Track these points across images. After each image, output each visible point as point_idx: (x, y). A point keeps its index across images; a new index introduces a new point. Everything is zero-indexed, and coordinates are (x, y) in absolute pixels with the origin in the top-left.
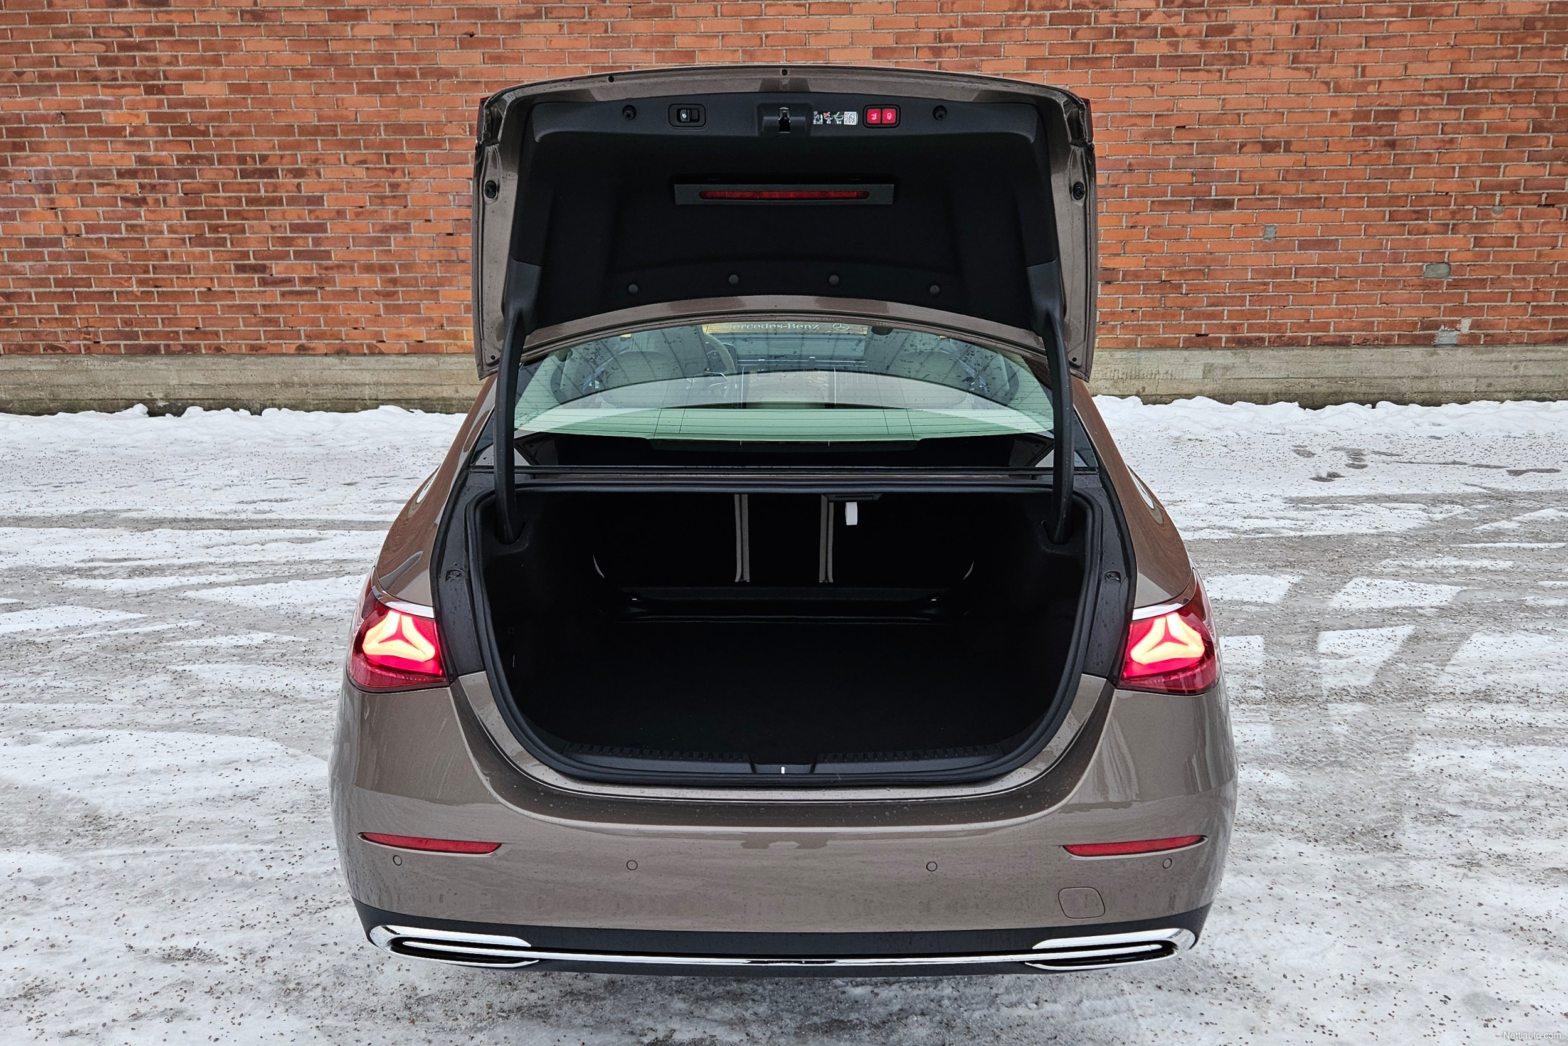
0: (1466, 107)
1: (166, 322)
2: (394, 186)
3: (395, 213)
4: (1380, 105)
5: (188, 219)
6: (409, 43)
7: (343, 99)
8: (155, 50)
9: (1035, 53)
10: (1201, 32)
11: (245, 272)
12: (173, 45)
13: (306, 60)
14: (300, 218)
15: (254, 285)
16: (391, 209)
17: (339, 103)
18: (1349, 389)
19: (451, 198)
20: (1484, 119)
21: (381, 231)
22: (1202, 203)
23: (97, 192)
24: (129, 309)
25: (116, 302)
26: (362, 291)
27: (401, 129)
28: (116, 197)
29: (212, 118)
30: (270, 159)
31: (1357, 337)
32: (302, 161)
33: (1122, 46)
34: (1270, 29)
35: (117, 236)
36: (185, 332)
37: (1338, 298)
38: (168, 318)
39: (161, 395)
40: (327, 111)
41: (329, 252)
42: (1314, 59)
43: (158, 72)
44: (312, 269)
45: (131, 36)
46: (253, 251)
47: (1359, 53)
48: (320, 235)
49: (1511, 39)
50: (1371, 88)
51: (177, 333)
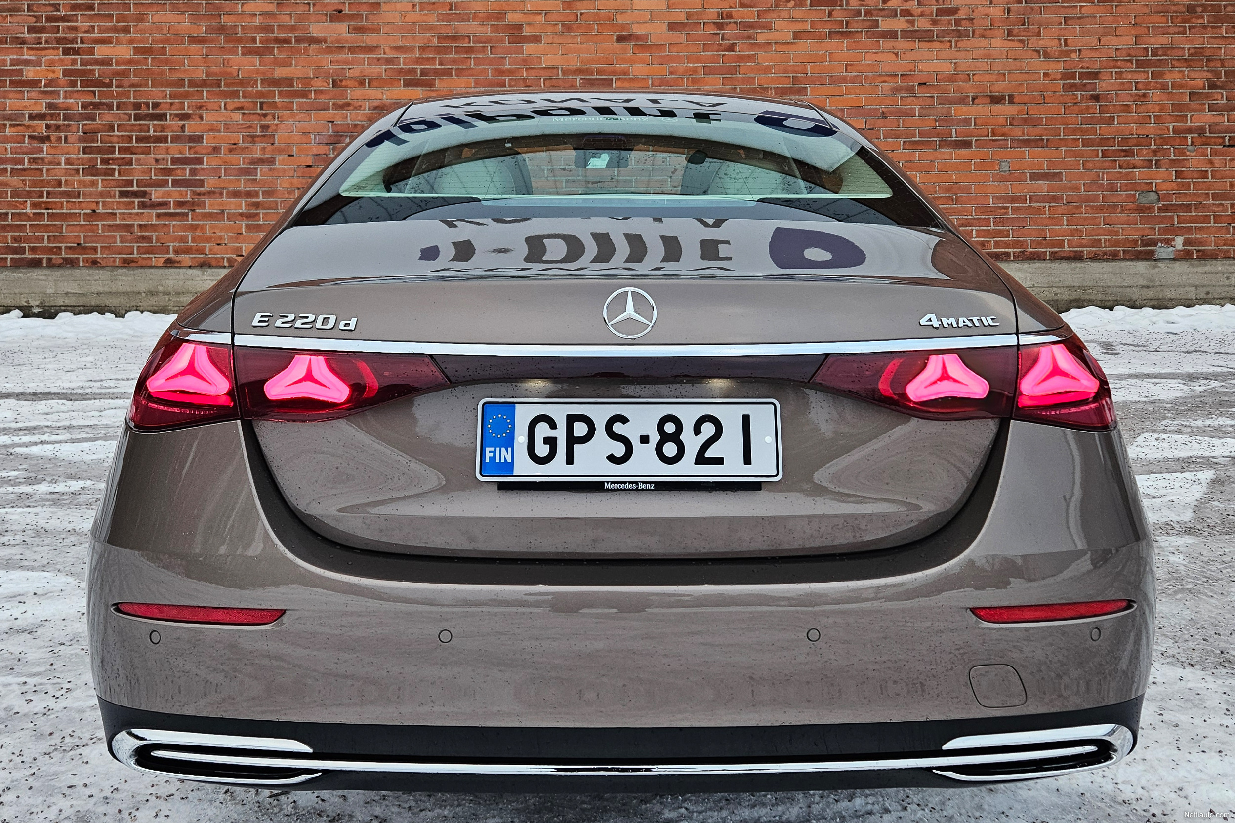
0: (1153, 69)
1: (52, 239)
2: (265, 128)
3: (264, 149)
4: (1082, 68)
5: (84, 153)
6: (288, 18)
7: (229, 60)
8: (77, 21)
9: (799, 27)
10: (932, 13)
11: (127, 197)
12: (91, 17)
13: (201, 29)
14: (181, 153)
15: (134, 208)
16: (259, 146)
17: (226, 62)
18: (1087, 297)
19: (312, 137)
20: (1168, 79)
21: (250, 164)
22: (945, 143)
23: (9, 132)
24: (21, 228)
25: (10, 221)
26: (228, 213)
27: (276, 83)
28: (24, 136)
29: (117, 73)
30: (161, 106)
31: (1089, 252)
32: (188, 107)
33: (868, 23)
34: (987, 11)
35: (19, 167)
36: (66, 248)
37: (1068, 220)
38: (54, 236)
39: (37, 303)
40: (214, 68)
41: (202, 181)
42: (1025, 33)
43: (77, 38)
44: (187, 194)
45: (59, 11)
46: (137, 180)
47: (1061, 29)
48: (197, 167)
49: (1179, 19)
50: (1073, 55)
51: (60, 248)
